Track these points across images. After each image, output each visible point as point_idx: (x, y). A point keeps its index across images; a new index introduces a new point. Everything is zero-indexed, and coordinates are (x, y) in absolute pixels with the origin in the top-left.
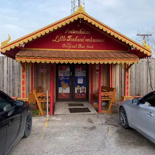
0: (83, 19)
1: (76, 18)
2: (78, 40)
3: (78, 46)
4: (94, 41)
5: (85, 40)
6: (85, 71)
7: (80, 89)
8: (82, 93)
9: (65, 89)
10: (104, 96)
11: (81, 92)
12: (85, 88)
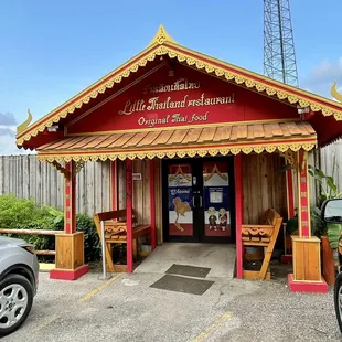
0: (166, 56)
1: (151, 57)
2: (172, 105)
3: (171, 118)
4: (208, 102)
5: (187, 103)
6: (226, 174)
7: (217, 214)
8: (221, 225)
9: (182, 214)
10: (250, 236)
11: (218, 222)
12: (228, 213)
